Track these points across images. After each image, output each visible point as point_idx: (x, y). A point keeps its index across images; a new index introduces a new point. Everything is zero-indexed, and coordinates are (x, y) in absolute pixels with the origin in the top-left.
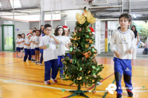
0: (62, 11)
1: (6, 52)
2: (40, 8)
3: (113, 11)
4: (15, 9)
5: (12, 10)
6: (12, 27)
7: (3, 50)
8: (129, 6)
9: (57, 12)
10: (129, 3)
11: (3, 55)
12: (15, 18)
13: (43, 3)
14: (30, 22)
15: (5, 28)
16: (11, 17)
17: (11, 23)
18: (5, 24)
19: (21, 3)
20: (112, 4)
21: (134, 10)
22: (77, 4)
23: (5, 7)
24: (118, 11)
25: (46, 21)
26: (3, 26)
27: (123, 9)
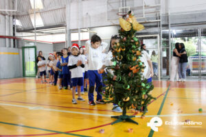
0: (91, 28)
1: (27, 78)
2: (66, 26)
3: (151, 27)
4: (37, 29)
5: (34, 29)
6: (34, 49)
7: (24, 75)
8: (168, 20)
9: (85, 30)
10: (168, 17)
11: (24, 81)
12: (37, 39)
13: (69, 20)
14: (54, 43)
15: (26, 50)
16: (33, 38)
17: (32, 44)
18: (26, 46)
19: (44, 21)
20: (148, 19)
21: (174, 25)
22: (108, 20)
23: (26, 27)
24: (156, 26)
25: (73, 42)
26: (24, 48)
27: (161, 23)
